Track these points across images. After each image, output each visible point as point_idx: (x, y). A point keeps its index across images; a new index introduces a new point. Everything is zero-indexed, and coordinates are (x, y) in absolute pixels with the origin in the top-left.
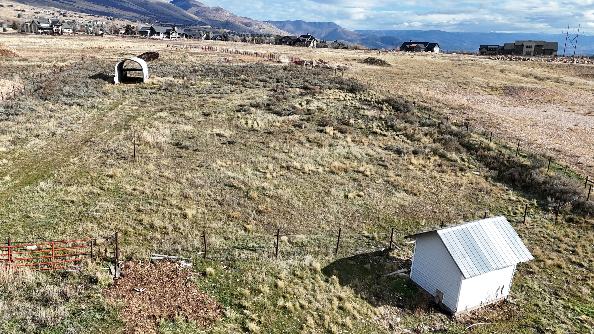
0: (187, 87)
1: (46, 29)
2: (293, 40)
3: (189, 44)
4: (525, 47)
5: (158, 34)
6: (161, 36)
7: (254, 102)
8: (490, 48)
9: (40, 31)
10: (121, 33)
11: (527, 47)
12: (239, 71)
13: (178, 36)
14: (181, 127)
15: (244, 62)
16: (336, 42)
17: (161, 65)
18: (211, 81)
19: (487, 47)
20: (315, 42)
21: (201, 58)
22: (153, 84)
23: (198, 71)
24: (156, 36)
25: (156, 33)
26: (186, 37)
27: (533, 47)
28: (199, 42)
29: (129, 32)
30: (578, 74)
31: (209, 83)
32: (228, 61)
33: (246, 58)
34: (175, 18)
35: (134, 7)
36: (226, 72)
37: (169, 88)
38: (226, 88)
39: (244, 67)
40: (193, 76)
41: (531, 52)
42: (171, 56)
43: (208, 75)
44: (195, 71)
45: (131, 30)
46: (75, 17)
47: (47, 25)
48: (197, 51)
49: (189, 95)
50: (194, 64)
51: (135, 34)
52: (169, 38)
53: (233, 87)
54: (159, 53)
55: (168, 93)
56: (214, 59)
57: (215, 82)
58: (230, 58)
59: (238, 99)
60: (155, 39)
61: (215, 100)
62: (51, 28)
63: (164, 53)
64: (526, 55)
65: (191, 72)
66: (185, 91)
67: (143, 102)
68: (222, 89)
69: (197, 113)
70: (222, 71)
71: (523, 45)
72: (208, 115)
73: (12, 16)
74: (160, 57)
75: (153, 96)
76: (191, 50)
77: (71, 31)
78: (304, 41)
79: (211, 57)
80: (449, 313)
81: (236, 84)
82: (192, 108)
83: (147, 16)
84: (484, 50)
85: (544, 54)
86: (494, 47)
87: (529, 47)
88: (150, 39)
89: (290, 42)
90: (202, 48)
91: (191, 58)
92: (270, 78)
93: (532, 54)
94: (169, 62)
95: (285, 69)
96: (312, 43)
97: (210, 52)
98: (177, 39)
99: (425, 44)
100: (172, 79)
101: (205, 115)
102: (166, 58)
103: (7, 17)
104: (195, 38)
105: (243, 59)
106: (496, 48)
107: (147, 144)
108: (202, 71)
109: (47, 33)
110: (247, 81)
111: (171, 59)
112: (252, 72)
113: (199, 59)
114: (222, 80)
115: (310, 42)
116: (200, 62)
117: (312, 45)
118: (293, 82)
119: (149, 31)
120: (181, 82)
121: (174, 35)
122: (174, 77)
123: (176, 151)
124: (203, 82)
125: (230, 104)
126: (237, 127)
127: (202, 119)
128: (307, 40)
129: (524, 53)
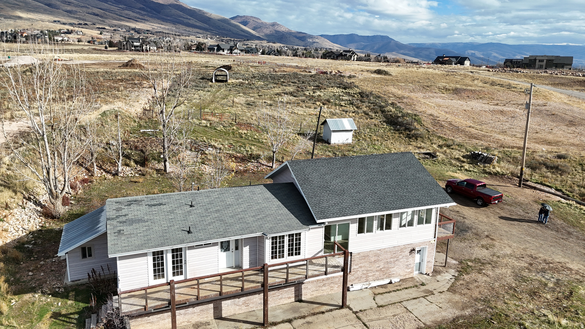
0: (250, 85)
1: (137, 46)
2: (336, 55)
3: (249, 58)
4: (537, 61)
5: (223, 50)
6: (226, 51)
7: (285, 92)
8: (514, 62)
9: (133, 48)
10: (193, 50)
11: (539, 61)
12: (281, 77)
13: (239, 52)
14: (249, 99)
15: (286, 72)
16: (380, 55)
17: (233, 74)
18: (263, 82)
19: (511, 61)
20: (356, 56)
21: (258, 70)
22: (232, 83)
23: (256, 77)
24: (221, 52)
25: (221, 49)
26: (245, 53)
27: (545, 61)
28: (256, 57)
29: (200, 48)
30: (550, 83)
31: (262, 83)
32: (276, 72)
33: (288, 69)
34: (234, 33)
35: (198, 24)
36: (273, 78)
37: (241, 85)
38: (272, 85)
39: (285, 75)
40: (254, 79)
41: (543, 65)
42: (239, 68)
43: (262, 79)
44: (254, 77)
45: (201, 47)
46: (148, 33)
47: (138, 44)
48: (255, 64)
49: (252, 88)
50: (254, 73)
51: (204, 50)
52: (232, 53)
53: (275, 85)
54: (232, 66)
55: (241, 87)
56: (266, 70)
57: (265, 83)
58: (277, 70)
59: (277, 90)
60: (221, 54)
61: (265, 91)
62: (141, 46)
63: (234, 66)
64: (539, 68)
65: (252, 78)
66: (250, 87)
67: (230, 90)
68: (269, 86)
69: (256, 95)
70: (270, 77)
71: (535, 60)
72: (261, 96)
73: (95, 33)
74: (233, 69)
75: (234, 88)
76: (251, 64)
77: (155, 48)
78: (346, 55)
79: (264, 69)
80: (329, 143)
81: (277, 84)
82: (253, 93)
83: (209, 32)
84: (509, 64)
85: (556, 67)
86: (518, 60)
87: (542, 61)
88: (217, 54)
89: (334, 57)
90: (259, 63)
91: (252, 69)
92: (299, 81)
93: (544, 67)
94: (238, 72)
95: (311, 76)
96: (353, 57)
97: (264, 65)
98: (238, 54)
99: (457, 58)
100: (242, 81)
101: (259, 96)
102: (236, 70)
103: (91, 34)
104: (253, 53)
105: (285, 70)
106: (519, 62)
107: (237, 103)
108: (258, 77)
109: (138, 50)
110: (284, 82)
111: (239, 70)
112: (289, 78)
113: (256, 70)
114: (270, 82)
115: (351, 56)
116: (257, 72)
117: (353, 59)
118: (311, 84)
119: (216, 48)
120: (247, 82)
121: (236, 51)
122: (243, 80)
123: (247, 106)
124: (259, 83)
125: (272, 92)
126: (274, 100)
127: (258, 97)
128: (348, 54)
129: (537, 66)
